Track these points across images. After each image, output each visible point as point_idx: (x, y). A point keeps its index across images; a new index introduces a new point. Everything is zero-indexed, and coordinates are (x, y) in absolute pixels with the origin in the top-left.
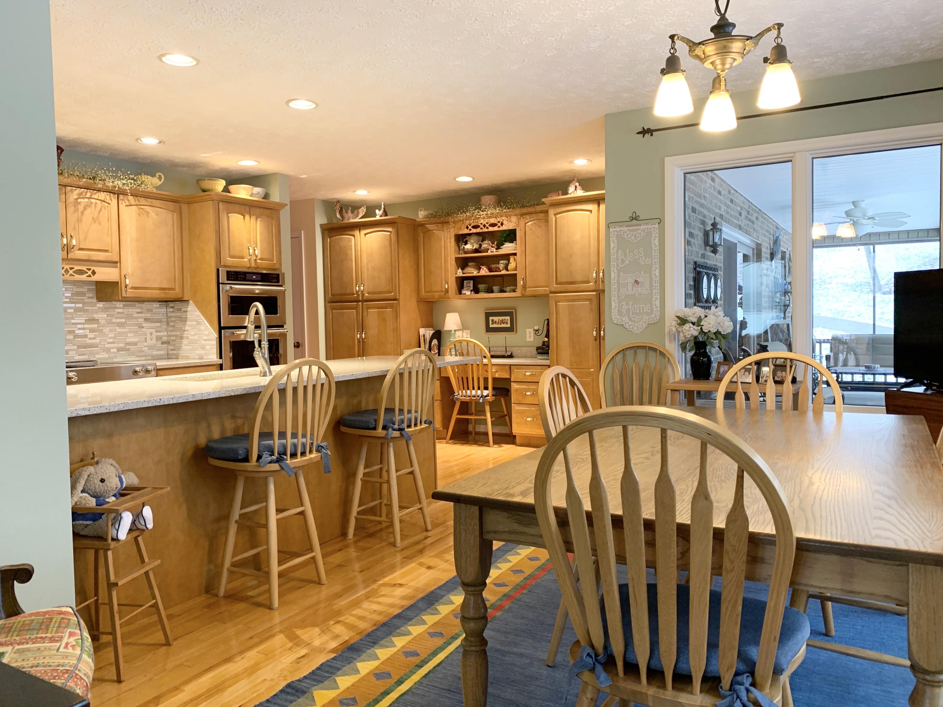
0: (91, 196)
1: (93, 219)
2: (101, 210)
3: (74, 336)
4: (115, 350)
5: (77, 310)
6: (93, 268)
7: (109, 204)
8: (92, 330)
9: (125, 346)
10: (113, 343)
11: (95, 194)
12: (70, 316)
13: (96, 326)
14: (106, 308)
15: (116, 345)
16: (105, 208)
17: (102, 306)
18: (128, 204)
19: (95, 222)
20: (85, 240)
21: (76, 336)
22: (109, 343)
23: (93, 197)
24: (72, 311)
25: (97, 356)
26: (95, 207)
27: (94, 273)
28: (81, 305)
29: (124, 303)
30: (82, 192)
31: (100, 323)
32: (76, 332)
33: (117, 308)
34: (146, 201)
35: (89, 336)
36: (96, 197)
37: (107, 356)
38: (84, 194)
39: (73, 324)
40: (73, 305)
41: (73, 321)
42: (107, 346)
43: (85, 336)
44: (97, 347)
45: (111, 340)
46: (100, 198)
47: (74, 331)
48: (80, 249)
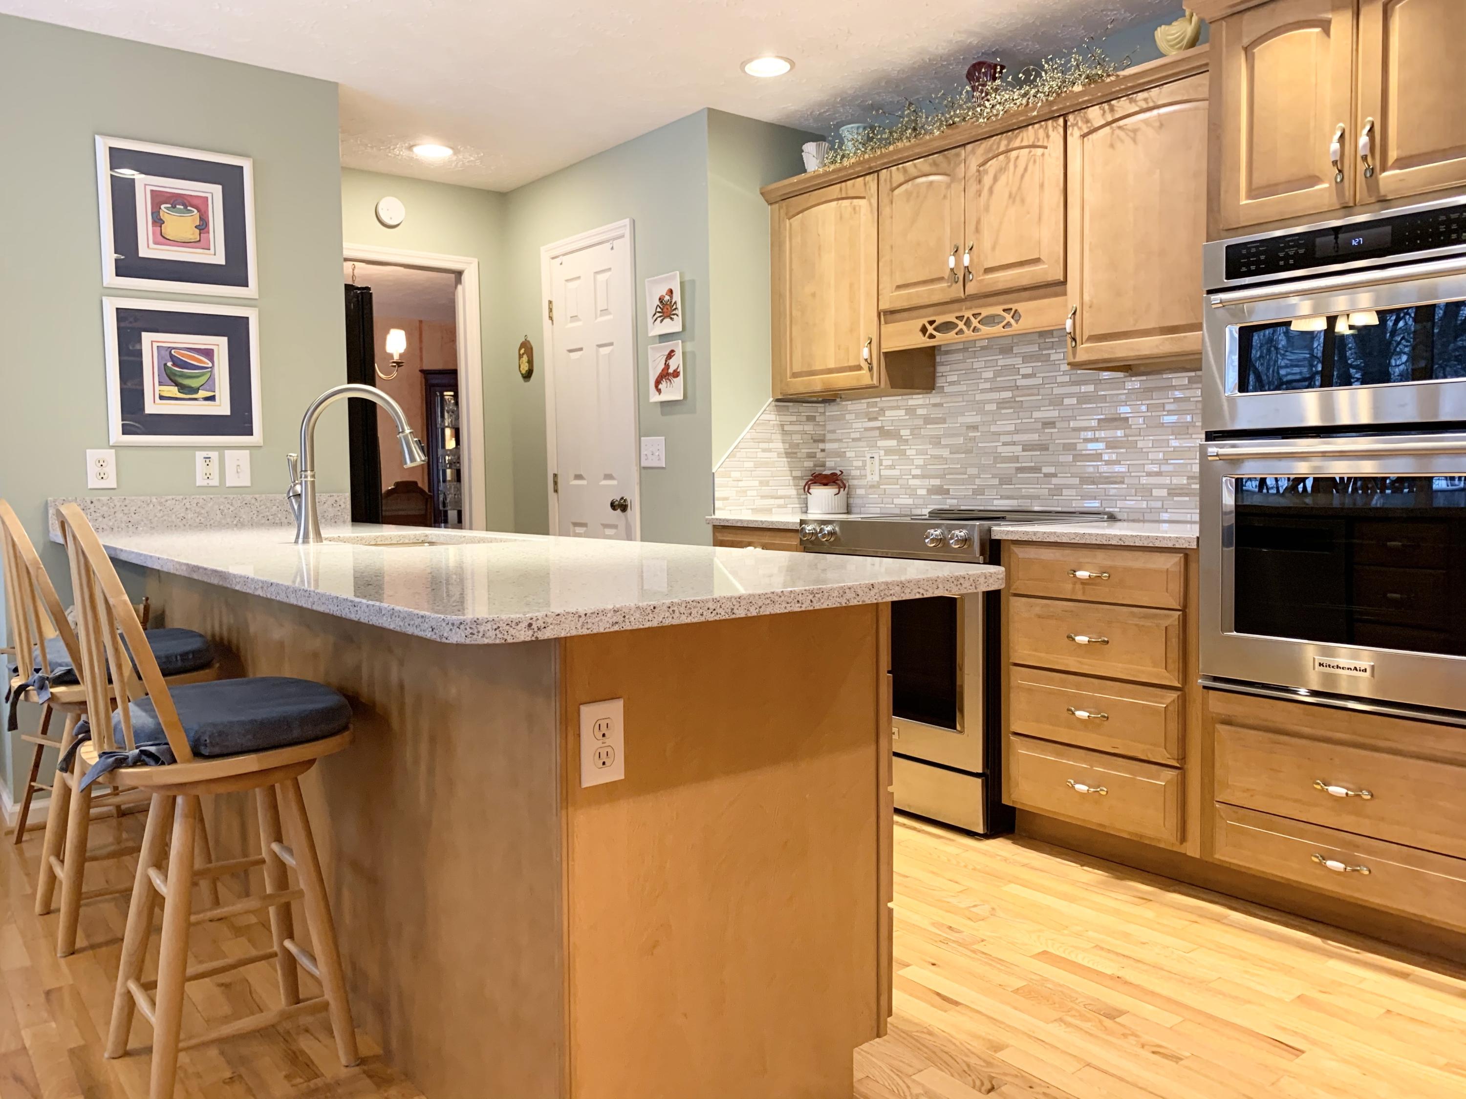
0: (1008, 144)
1: (1010, 196)
2: (1026, 169)
3: (1074, 456)
4: (1164, 492)
5: (1083, 399)
6: (1014, 306)
7: (1046, 148)
8: (1112, 445)
9: (1188, 484)
10: (1159, 474)
11: (1016, 137)
12: (1070, 413)
13: (1119, 433)
14: (1150, 390)
15: (1167, 480)
16: (1035, 161)
17: (1137, 385)
18: (1086, 130)
19: (1014, 202)
20: (994, 248)
21: (1079, 457)
22: (1149, 474)
23: (1011, 146)
24: (1074, 401)
25: (1120, 504)
26: (1016, 166)
27: (1016, 315)
28: (1091, 388)
29: (1193, 374)
30: (992, 145)
31: (1130, 427)
32: (1079, 447)
33: (1174, 388)
34: (1132, 101)
35: (1106, 457)
36: (1017, 143)
37: (1144, 505)
38: (995, 147)
39: (1075, 429)
40: (1075, 389)
41: (1072, 424)
42: (1144, 480)
43: (1098, 456)
44: (1123, 483)
45: (1155, 468)
46: (1025, 143)
47: (1075, 444)
48: (988, 271)
